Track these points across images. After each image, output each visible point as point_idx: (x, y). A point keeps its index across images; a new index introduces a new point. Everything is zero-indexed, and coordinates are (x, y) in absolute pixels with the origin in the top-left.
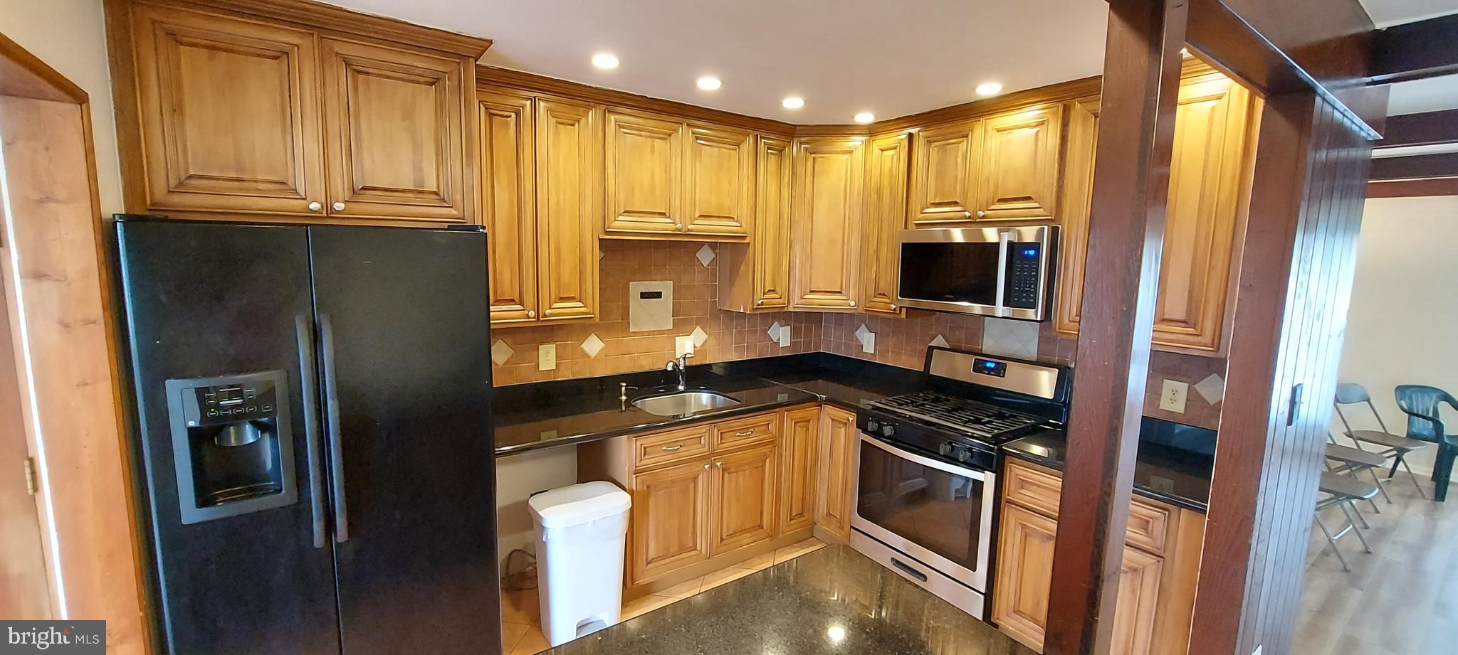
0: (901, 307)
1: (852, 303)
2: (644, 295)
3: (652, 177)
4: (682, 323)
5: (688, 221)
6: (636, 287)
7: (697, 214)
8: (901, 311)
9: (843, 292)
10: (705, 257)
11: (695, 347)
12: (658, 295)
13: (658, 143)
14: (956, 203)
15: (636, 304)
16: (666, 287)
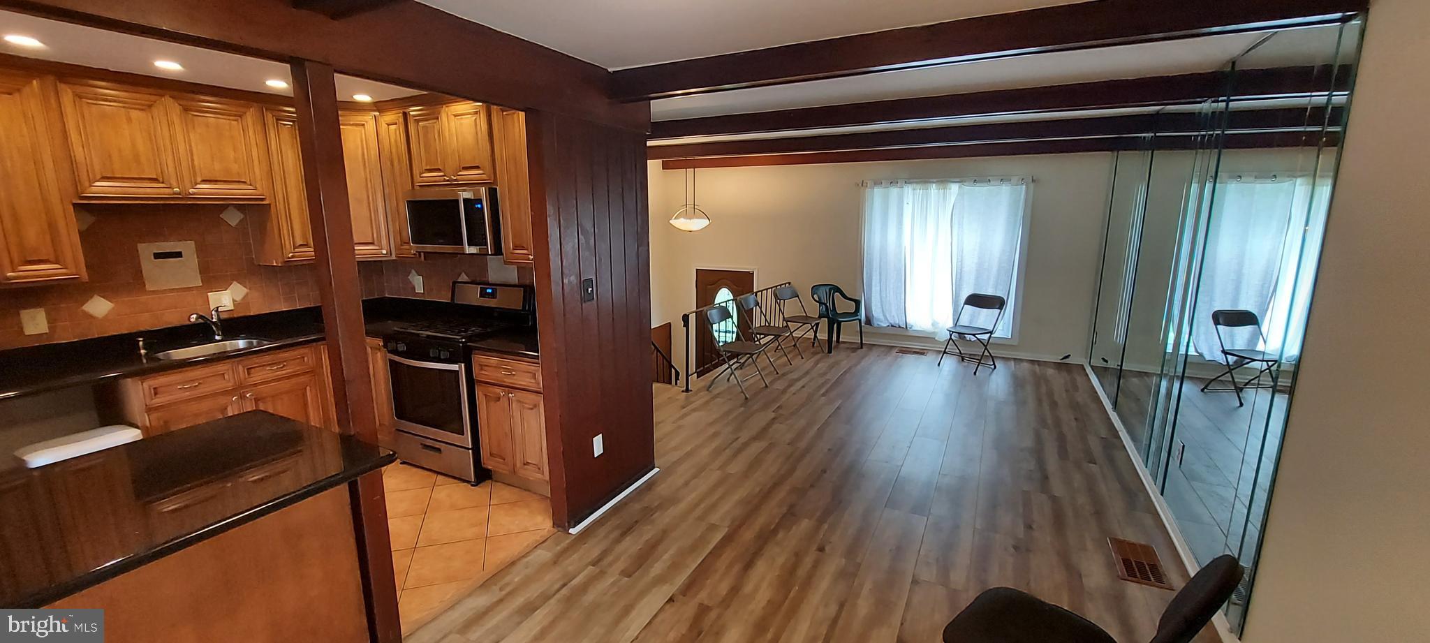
0: (419, 253)
1: (384, 252)
2: (157, 256)
3: (134, 145)
4: (213, 278)
5: (188, 184)
6: (146, 250)
7: (199, 180)
8: (420, 256)
9: (376, 243)
10: (233, 218)
11: (234, 301)
12: (179, 255)
13: (135, 114)
14: (439, 170)
15: (149, 265)
16: (188, 248)
